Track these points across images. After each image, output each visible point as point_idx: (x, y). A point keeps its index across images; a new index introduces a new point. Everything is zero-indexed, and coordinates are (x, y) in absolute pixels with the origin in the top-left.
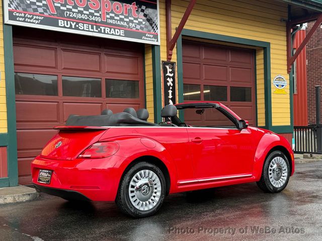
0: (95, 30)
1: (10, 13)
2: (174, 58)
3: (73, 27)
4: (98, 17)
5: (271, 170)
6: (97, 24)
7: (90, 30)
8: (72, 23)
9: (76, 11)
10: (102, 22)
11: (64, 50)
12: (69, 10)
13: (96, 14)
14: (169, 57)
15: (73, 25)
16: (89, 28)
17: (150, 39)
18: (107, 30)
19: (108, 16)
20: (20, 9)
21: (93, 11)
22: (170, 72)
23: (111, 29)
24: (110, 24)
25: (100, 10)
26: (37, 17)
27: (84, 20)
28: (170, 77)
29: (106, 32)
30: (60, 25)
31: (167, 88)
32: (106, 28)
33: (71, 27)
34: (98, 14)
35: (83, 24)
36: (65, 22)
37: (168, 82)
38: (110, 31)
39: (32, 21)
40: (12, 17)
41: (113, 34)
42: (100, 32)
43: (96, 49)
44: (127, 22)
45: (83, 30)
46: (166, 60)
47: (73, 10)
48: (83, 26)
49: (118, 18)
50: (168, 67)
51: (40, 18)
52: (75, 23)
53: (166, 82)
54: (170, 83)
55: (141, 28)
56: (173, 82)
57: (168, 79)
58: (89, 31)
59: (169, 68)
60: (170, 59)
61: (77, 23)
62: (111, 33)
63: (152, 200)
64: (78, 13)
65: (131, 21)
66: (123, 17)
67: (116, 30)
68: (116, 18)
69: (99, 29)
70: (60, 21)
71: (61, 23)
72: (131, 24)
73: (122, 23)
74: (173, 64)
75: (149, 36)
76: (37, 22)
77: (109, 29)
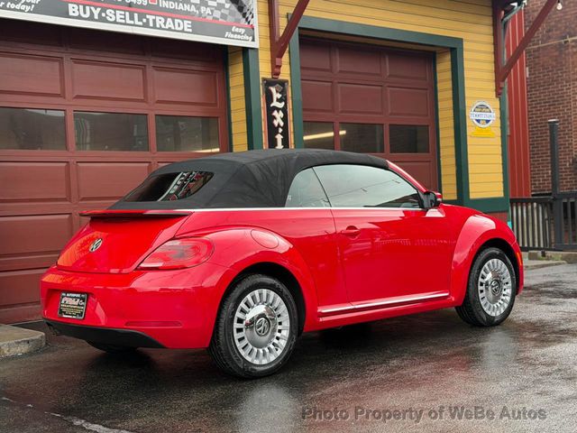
0: (137, 22)
2: (285, 74)
3: (96, 17)
5: (482, 284)
6: (140, 11)
7: (128, 21)
8: (92, 8)
10: (149, 7)
11: (77, 61)
14: (276, 70)
15: (96, 12)
16: (125, 19)
17: (239, 37)
18: (160, 21)
22: (279, 100)
23: (166, 18)
24: (165, 10)
27: (116, 3)
28: (278, 109)
29: (158, 26)
30: (71, 14)
31: (272, 130)
32: (158, 18)
33: (91, 18)
35: (115, 10)
36: (81, 7)
37: (274, 118)
38: (165, 24)
39: (18, 7)
41: (170, 29)
42: (146, 25)
43: (136, 57)
44: (195, 5)
45: (115, 22)
46: (269, 77)
48: (115, 15)
50: (273, 90)
52: (99, 9)
53: (271, 118)
54: (278, 121)
55: (223, 16)
56: (285, 119)
57: (275, 113)
58: (125, 24)
59: (277, 92)
60: (278, 74)
61: (104, 10)
62: (167, 26)
63: (274, 344)
65: (204, 4)
67: (176, 21)
69: (144, 20)
70: (70, 6)
71: (73, 9)
72: (203, 9)
73: (187, 7)
74: (283, 83)
75: (237, 30)
76: (28, 8)
77: (163, 19)
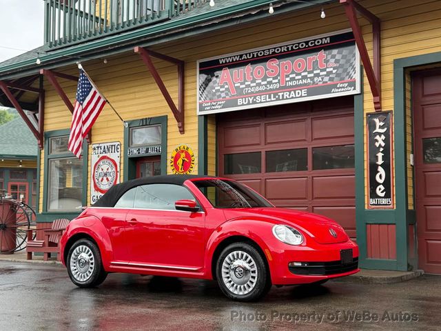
0: (273, 99)
1: (201, 104)
2: (388, 104)
3: (251, 102)
4: (276, 83)
6: (275, 92)
7: (268, 100)
8: (250, 98)
9: (254, 84)
10: (281, 88)
12: (248, 86)
13: (274, 81)
14: (376, 106)
15: (251, 100)
16: (266, 99)
17: (343, 89)
18: (286, 95)
19: (288, 79)
20: (208, 99)
21: (271, 79)
22: (380, 127)
23: (290, 92)
24: (290, 87)
25: (279, 75)
26: (220, 103)
27: (262, 91)
28: (380, 134)
29: (285, 98)
30: (239, 104)
31: (374, 151)
32: (285, 93)
33: (249, 104)
34: (277, 81)
35: (261, 96)
36: (244, 99)
37: (377, 141)
38: (289, 95)
39: (216, 107)
40: (202, 109)
41: (292, 98)
42: (278, 99)
43: (301, 115)
44: (310, 78)
45: (261, 102)
46: (374, 111)
47: (252, 85)
48: (260, 98)
49: (300, 77)
50: (377, 120)
51: (223, 102)
52: (253, 98)
53: (372, 141)
54: (380, 141)
55: (331, 79)
56: (386, 141)
57: (377, 137)
58: (266, 102)
59: (380, 121)
60: (380, 108)
61: (255, 97)
62: (291, 96)
64: (256, 87)
65: (318, 75)
66: (306, 73)
67: (297, 92)
68: (297, 78)
69: (277, 97)
71: (240, 101)
72: (316, 79)
73: (305, 81)
75: (342, 85)
76: (220, 107)
77: (288, 93)
